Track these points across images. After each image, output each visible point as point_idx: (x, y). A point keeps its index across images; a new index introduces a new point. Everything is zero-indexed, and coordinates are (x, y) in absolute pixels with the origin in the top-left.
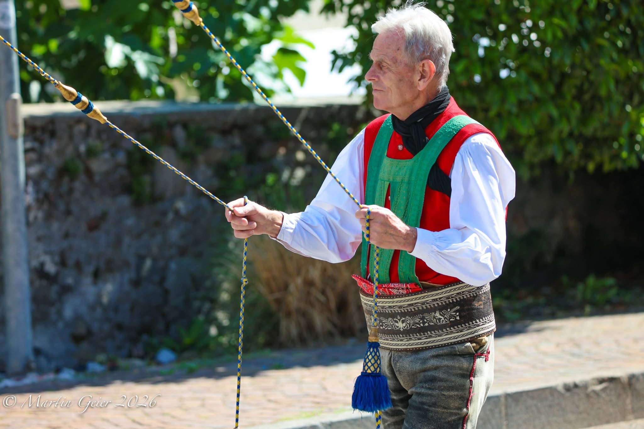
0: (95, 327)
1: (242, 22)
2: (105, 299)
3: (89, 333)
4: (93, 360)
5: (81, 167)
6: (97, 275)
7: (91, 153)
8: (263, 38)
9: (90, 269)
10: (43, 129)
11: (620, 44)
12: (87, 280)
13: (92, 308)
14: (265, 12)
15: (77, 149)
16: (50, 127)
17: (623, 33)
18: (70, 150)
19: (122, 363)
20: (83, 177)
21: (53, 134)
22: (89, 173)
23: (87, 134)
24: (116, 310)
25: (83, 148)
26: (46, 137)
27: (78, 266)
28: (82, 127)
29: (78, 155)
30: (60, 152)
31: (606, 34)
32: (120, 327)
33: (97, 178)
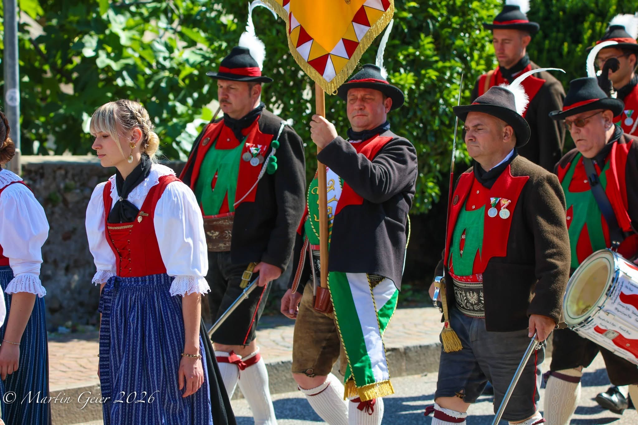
0: (65, 303)
1: (174, 107)
2: (73, 286)
3: (61, 307)
4: (62, 325)
5: (60, 198)
6: (67, 269)
7: (68, 189)
8: (187, 118)
9: (64, 265)
10: (36, 172)
11: (415, 134)
12: (61, 272)
13: (64, 291)
14: (190, 101)
15: (58, 187)
16: (41, 171)
17: (417, 127)
18: (53, 187)
19: (80, 327)
20: (61, 205)
21: (42, 176)
22: (65, 201)
23: (65, 176)
24: (80, 293)
25: (62, 186)
26: (38, 177)
27: (55, 263)
28: (63, 172)
29: (59, 190)
30: (46, 188)
31: (407, 127)
32: (81, 304)
33: (70, 206)
